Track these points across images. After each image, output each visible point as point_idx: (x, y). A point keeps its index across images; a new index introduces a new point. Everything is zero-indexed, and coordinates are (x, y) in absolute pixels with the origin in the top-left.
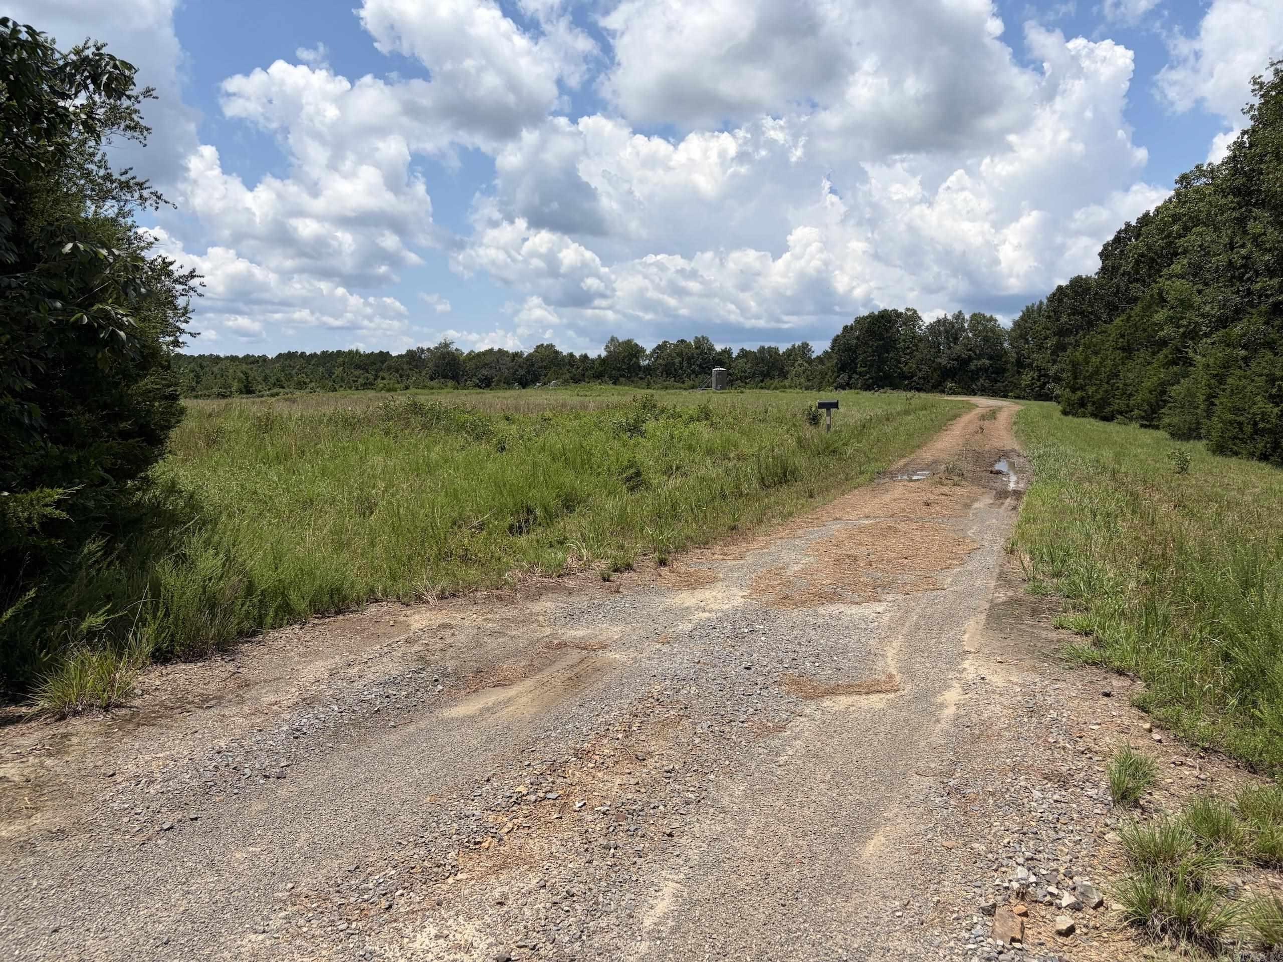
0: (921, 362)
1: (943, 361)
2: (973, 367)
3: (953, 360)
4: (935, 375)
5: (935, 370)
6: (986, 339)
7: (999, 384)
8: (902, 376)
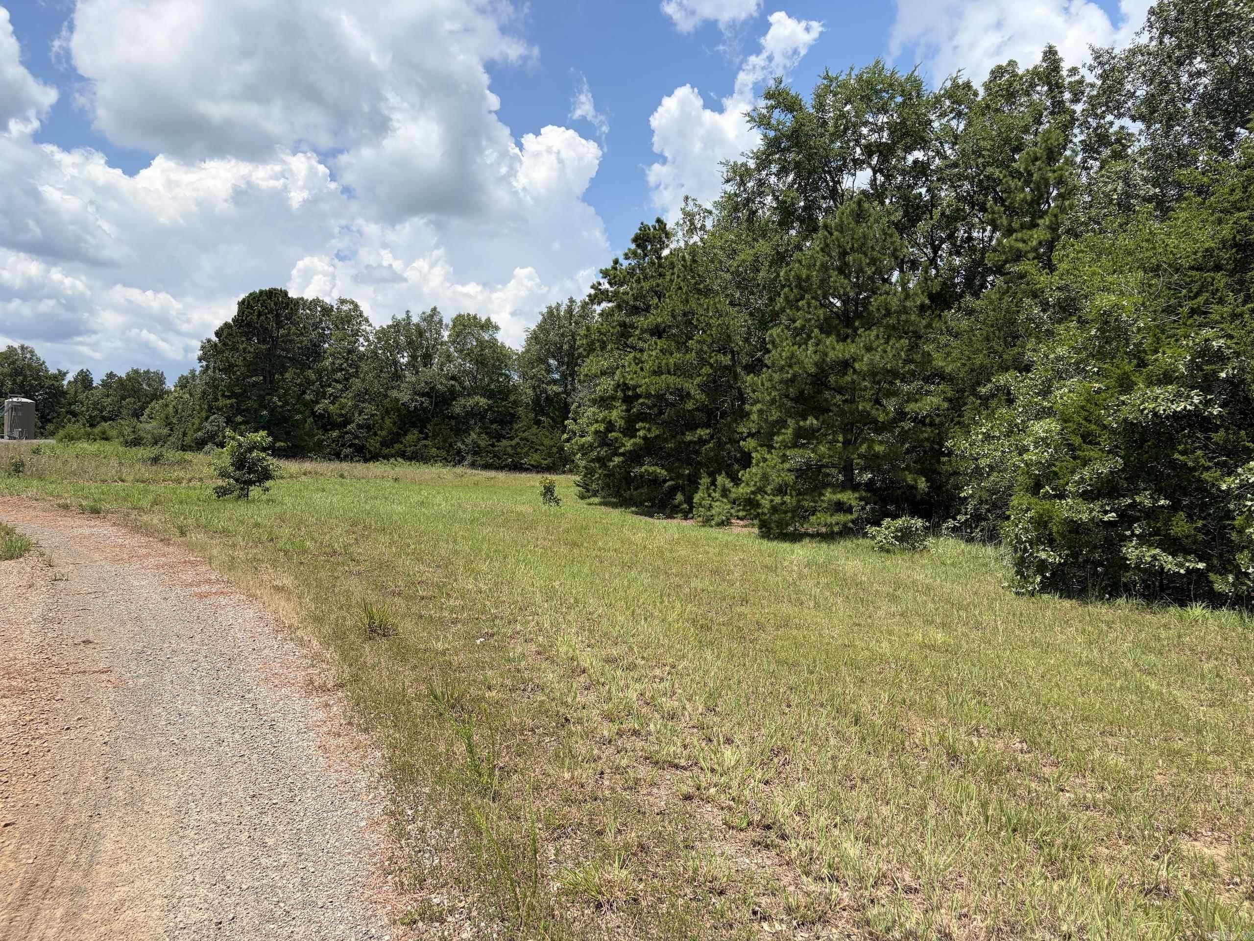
0: (361, 396)
1: (403, 395)
2: (457, 408)
3: (423, 395)
4: (388, 421)
5: (387, 412)
6: (481, 362)
7: (505, 442)
8: (326, 422)
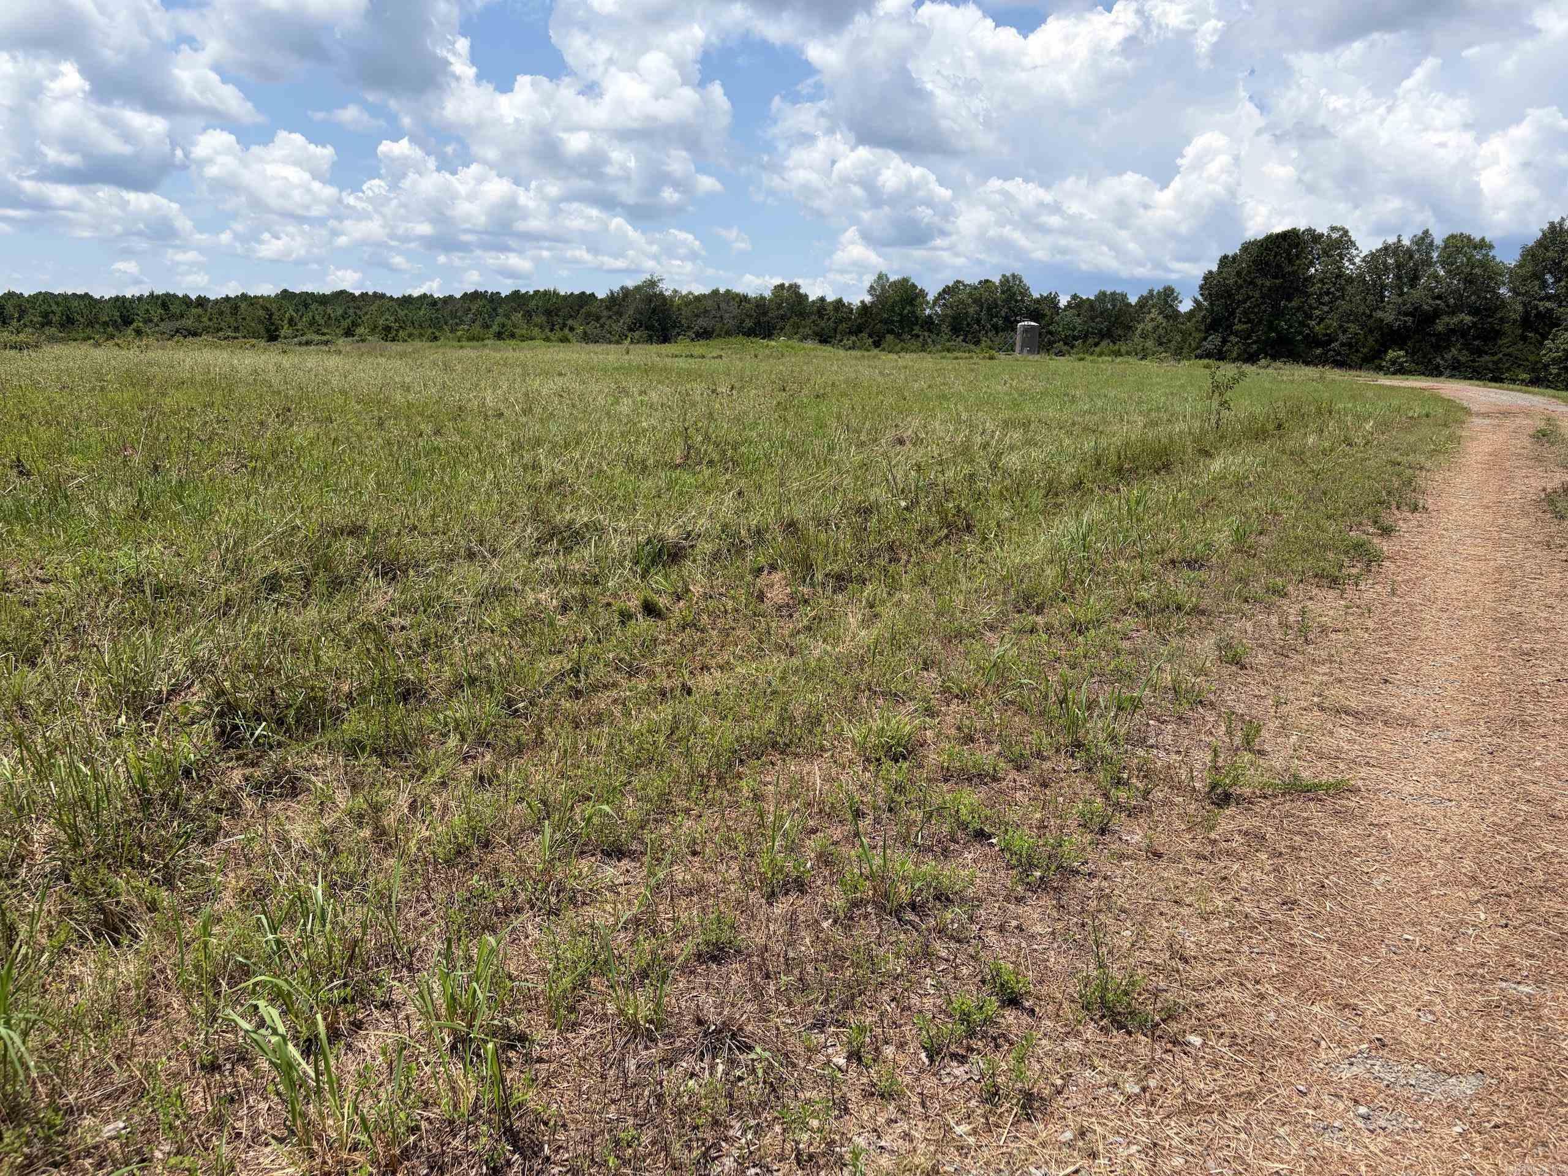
0: (1348, 316)
1: (1388, 316)
2: (1440, 327)
3: (1406, 314)
4: (1371, 339)
5: (1371, 331)
6: (1469, 280)
7: (1487, 358)
8: (1313, 341)
